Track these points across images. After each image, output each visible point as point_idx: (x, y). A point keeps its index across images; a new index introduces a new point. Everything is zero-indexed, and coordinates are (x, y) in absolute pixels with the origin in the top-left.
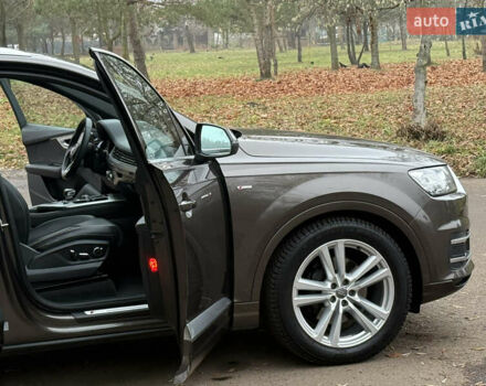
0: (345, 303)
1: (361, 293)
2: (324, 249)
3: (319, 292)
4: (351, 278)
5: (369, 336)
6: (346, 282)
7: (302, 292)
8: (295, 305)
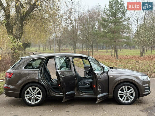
0: (127, 96)
1: (129, 94)
2: (123, 87)
3: (123, 94)
4: (128, 92)
5: (130, 101)
6: (127, 92)
7: (120, 93)
8: (118, 95)
